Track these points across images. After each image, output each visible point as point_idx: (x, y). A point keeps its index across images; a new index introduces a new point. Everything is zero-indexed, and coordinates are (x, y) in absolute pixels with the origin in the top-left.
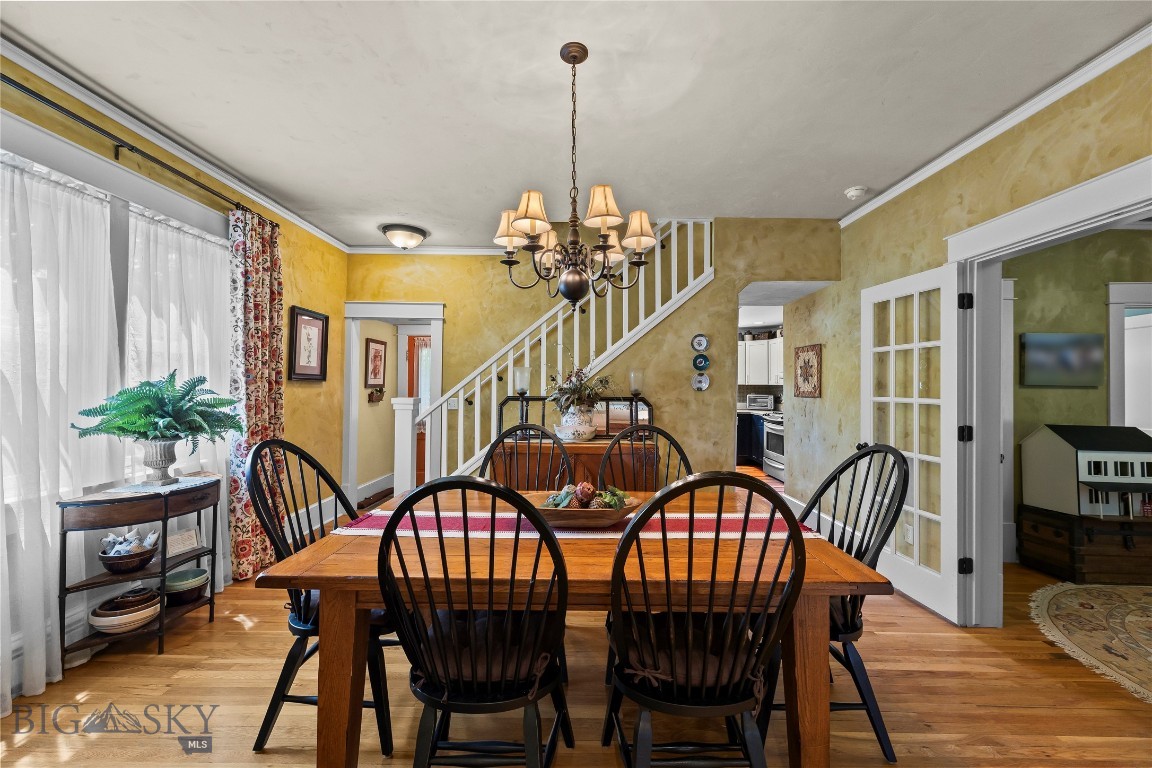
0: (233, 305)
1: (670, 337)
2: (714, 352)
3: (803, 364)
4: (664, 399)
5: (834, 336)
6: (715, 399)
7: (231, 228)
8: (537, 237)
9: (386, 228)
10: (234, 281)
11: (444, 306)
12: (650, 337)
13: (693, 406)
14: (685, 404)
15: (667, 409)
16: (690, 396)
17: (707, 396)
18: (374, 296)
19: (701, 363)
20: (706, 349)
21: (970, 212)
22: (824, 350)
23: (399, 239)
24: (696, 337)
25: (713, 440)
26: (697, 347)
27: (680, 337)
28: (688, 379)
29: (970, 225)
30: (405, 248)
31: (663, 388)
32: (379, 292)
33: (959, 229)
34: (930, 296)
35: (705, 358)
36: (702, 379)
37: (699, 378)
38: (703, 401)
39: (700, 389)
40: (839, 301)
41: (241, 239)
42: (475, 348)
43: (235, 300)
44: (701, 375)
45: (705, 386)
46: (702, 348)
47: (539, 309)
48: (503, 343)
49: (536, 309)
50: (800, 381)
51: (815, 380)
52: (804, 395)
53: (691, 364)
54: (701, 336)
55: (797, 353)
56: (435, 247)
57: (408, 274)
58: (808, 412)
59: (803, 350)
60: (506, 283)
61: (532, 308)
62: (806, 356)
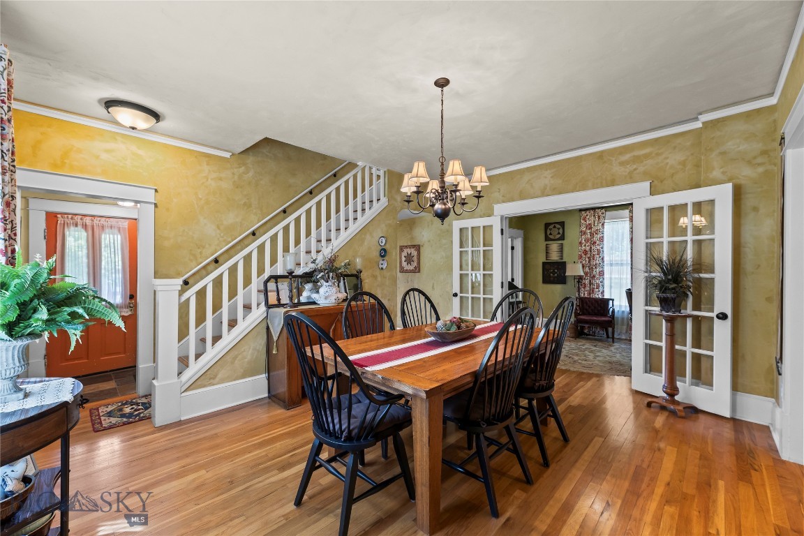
1: (368, 237)
2: (387, 247)
3: (406, 255)
4: (366, 273)
5: (429, 241)
6: (389, 274)
8: (456, 186)
11: (156, 191)
12: (358, 236)
13: (379, 279)
14: (375, 277)
15: (367, 281)
16: (377, 273)
17: (385, 273)
19: (383, 253)
20: (385, 244)
21: (503, 196)
22: (421, 248)
23: (128, 117)
24: (381, 237)
25: (388, 298)
26: (380, 244)
27: (373, 237)
28: (377, 263)
29: (504, 202)
30: (132, 128)
31: (366, 267)
32: (63, 163)
33: (498, 202)
34: (487, 229)
35: (385, 250)
36: (384, 262)
37: (382, 262)
38: (383, 276)
39: (382, 269)
40: (432, 224)
42: (190, 232)
44: (383, 260)
45: (384, 267)
46: (383, 244)
47: (250, 206)
48: (218, 231)
49: (247, 206)
50: (404, 264)
51: (415, 264)
52: (407, 271)
53: (378, 254)
54: (383, 237)
55: (402, 248)
56: (163, 134)
57: (107, 151)
58: (409, 280)
59: (406, 247)
60: (221, 179)
61: (245, 204)
62: (409, 251)
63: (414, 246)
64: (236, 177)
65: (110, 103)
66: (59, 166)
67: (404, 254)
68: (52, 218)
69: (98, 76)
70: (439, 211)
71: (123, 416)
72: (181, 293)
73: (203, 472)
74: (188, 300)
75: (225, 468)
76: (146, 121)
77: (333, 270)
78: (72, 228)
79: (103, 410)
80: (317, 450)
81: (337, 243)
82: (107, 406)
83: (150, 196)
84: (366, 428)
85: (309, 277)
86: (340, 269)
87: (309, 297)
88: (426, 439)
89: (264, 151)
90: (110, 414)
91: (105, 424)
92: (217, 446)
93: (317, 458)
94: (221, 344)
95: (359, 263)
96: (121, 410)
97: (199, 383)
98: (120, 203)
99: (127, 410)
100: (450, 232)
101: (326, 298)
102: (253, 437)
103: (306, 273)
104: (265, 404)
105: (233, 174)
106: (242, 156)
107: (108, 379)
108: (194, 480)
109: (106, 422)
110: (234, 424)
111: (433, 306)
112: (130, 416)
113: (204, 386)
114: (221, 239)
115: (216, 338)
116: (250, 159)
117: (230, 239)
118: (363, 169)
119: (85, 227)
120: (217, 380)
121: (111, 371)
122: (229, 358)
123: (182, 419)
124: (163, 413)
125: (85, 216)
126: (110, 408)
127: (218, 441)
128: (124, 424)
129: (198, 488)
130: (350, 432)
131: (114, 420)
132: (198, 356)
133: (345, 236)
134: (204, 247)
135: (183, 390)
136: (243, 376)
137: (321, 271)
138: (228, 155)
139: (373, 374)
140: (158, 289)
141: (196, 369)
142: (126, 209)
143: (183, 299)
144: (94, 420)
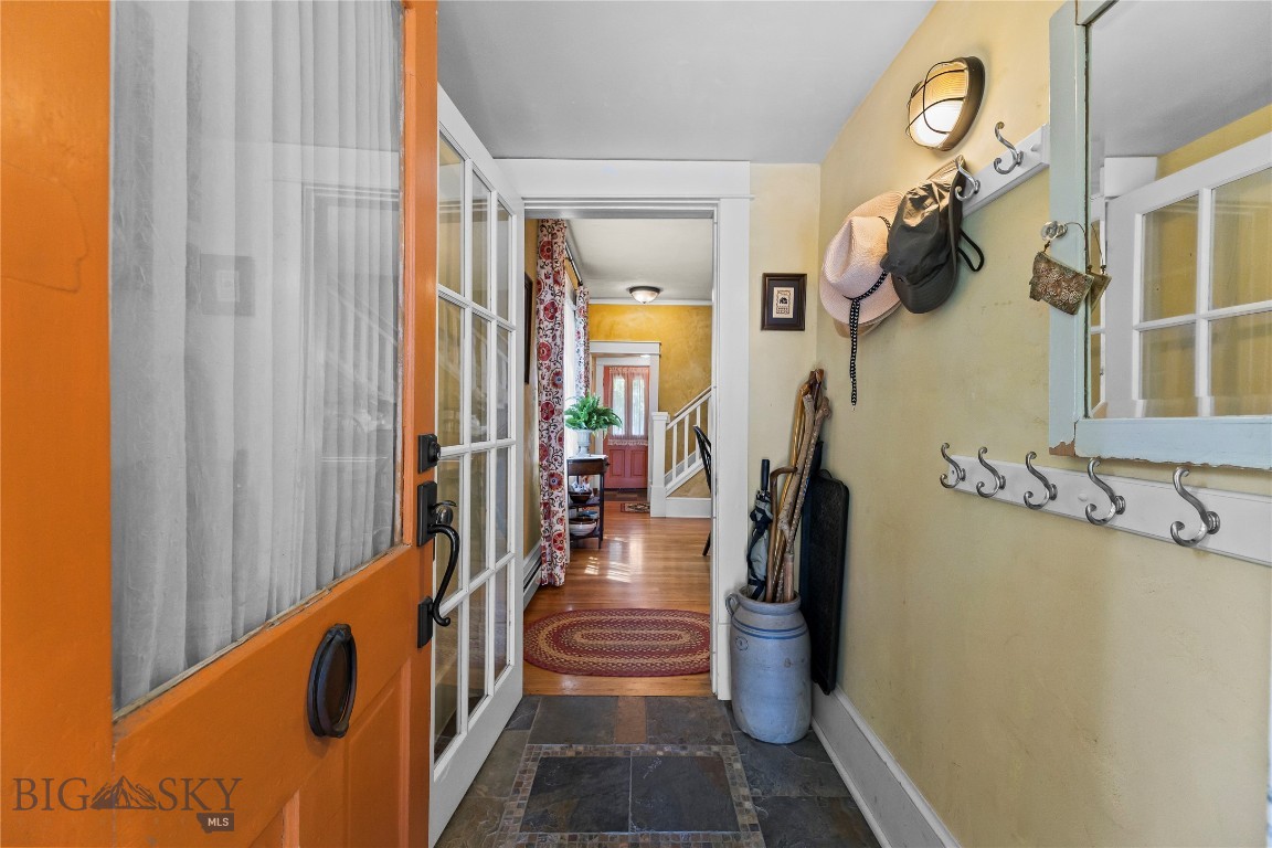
7: (578, 298)
10: (580, 333)
11: (660, 344)
18: (607, 337)
23: (641, 296)
30: (644, 302)
32: (611, 334)
42: (683, 376)
57: (633, 320)
65: (632, 290)
66: (610, 337)
68: (607, 369)
69: (624, 278)
71: (636, 509)
72: (668, 424)
74: (672, 429)
76: (652, 295)
78: (617, 377)
79: (628, 505)
82: (631, 503)
83: (656, 349)
90: (630, 507)
91: (627, 510)
94: (694, 466)
96: (636, 506)
97: (678, 492)
98: (642, 356)
99: (639, 507)
107: (634, 493)
112: (640, 510)
113: (682, 496)
119: (623, 375)
120: (689, 494)
121: (637, 489)
122: (699, 478)
123: (667, 516)
124: (655, 511)
125: (624, 367)
126: (632, 505)
128: (636, 513)
131: (632, 510)
132: (677, 476)
135: (667, 495)
140: (654, 418)
141: (677, 481)
142: (644, 360)
143: (669, 427)
144: (623, 507)
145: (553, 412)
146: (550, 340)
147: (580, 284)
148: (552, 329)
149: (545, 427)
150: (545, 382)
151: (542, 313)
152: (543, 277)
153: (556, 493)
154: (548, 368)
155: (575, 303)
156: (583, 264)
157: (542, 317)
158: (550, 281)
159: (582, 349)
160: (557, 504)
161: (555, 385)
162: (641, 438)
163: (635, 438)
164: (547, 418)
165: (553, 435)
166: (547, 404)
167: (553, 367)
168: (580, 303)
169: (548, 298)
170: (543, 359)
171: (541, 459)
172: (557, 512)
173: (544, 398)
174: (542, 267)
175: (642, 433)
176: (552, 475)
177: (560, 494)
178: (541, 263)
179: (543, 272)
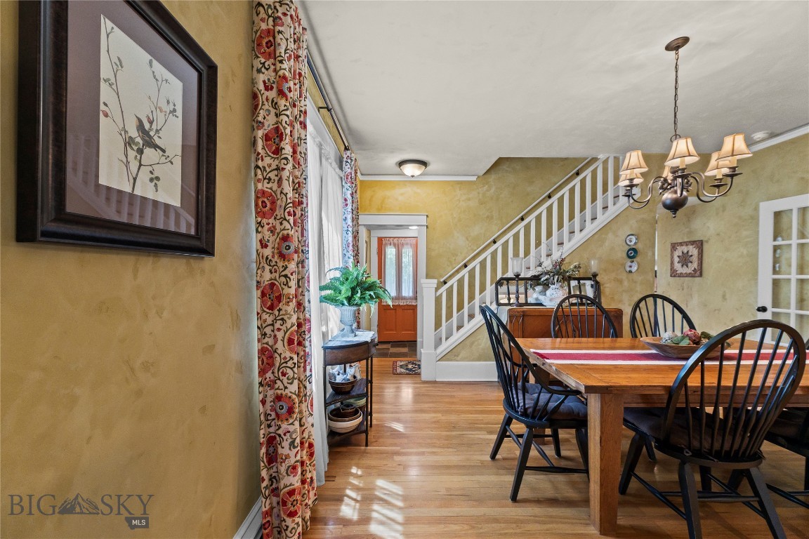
0: (345, 216)
1: (610, 236)
2: (640, 247)
3: (681, 254)
4: (606, 278)
5: (718, 235)
6: (640, 278)
7: (344, 163)
9: (401, 163)
10: (346, 200)
11: (427, 216)
12: (596, 236)
13: (626, 283)
14: (620, 281)
15: (608, 285)
16: (624, 276)
17: (635, 276)
18: (379, 210)
19: (632, 253)
20: (635, 243)
22: (706, 247)
23: (410, 170)
24: (629, 235)
26: (629, 243)
27: (617, 236)
28: (623, 265)
30: (413, 176)
31: (605, 271)
32: (382, 207)
35: (635, 250)
36: (633, 264)
37: (631, 264)
38: (633, 280)
39: (630, 272)
40: (723, 211)
41: (349, 170)
42: (448, 245)
43: (346, 212)
44: (633, 262)
45: (634, 269)
46: (632, 243)
47: (492, 218)
48: (467, 242)
49: (490, 218)
50: (678, 266)
51: (695, 265)
52: (681, 275)
53: (625, 255)
54: (632, 235)
55: (674, 247)
56: (431, 175)
57: (402, 194)
58: (685, 287)
59: (681, 244)
60: (469, 199)
61: (488, 217)
62: (685, 249)
63: (693, 243)
64: (481, 195)
66: (381, 210)
67: (678, 253)
68: (380, 240)
69: (393, 150)
70: (668, 202)
71: (407, 369)
72: (437, 289)
73: (440, 415)
74: (441, 294)
75: (453, 418)
76: (420, 168)
77: (561, 274)
78: (389, 247)
79: (399, 363)
80: (508, 422)
81: (568, 247)
82: (401, 361)
83: (423, 220)
84: (539, 410)
85: (535, 280)
86: (567, 272)
87: (537, 299)
88: (598, 438)
89: (505, 167)
90: (401, 366)
91: (398, 371)
92: (453, 403)
93: (507, 427)
94: (462, 331)
95: (594, 266)
96: (407, 366)
97: (447, 357)
98: (410, 228)
99: (410, 366)
100: (754, 219)
101: (551, 300)
102: (478, 405)
103: (535, 276)
104: (494, 386)
105: (479, 193)
106: (486, 176)
107: (404, 346)
108: (434, 417)
109: (399, 370)
110: (467, 394)
111: (685, 316)
112: (411, 370)
113: (451, 360)
114: (469, 248)
115: (459, 328)
116: (493, 177)
117: (475, 248)
118: (605, 162)
119: (395, 245)
120: (459, 358)
121: (407, 341)
122: (468, 342)
123: (437, 380)
124: (426, 374)
125: (395, 238)
126: (402, 363)
127: (454, 400)
128: (407, 374)
129: (435, 422)
130: (526, 409)
131: (403, 370)
132: (447, 339)
133: (579, 238)
134: (457, 255)
135: (438, 359)
136: (479, 359)
137: (547, 273)
138: (474, 178)
139: (550, 365)
140: (424, 285)
141: (446, 346)
142: (413, 231)
143: (438, 294)
144: (394, 368)
145: (279, 299)
146: (275, 186)
147: (346, 149)
148: (278, 169)
149: (269, 321)
150: (267, 252)
151: (260, 143)
152: (261, 87)
153: (284, 426)
154: (272, 230)
155: (341, 168)
156: (349, 129)
157: (260, 149)
158: (272, 94)
159: (349, 217)
160: (286, 444)
161: (282, 256)
162: (410, 298)
163: (404, 298)
164: (271, 308)
165: (280, 335)
166: (272, 285)
167: (278, 227)
168: (347, 169)
169: (270, 122)
170: (264, 215)
171: (262, 372)
172: (287, 457)
173: (267, 276)
174: (259, 71)
175: (411, 294)
176: (279, 398)
177: (291, 428)
178: (257, 64)
179: (261, 77)
